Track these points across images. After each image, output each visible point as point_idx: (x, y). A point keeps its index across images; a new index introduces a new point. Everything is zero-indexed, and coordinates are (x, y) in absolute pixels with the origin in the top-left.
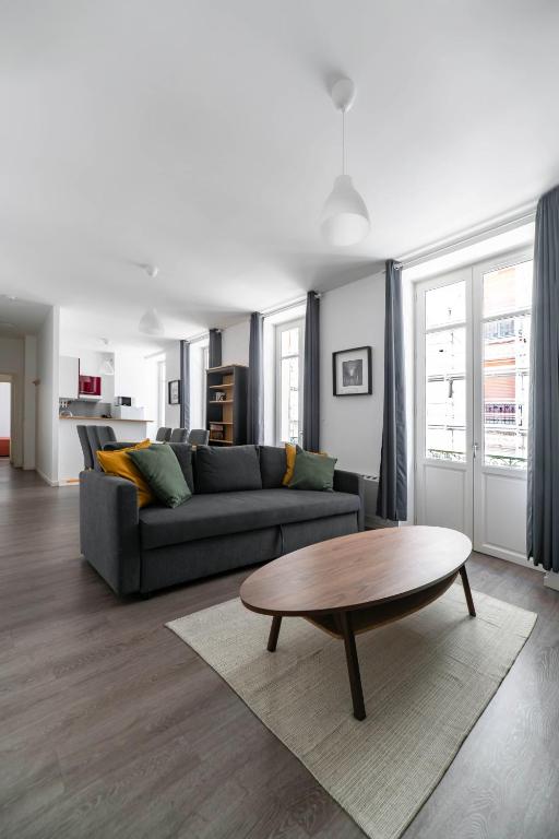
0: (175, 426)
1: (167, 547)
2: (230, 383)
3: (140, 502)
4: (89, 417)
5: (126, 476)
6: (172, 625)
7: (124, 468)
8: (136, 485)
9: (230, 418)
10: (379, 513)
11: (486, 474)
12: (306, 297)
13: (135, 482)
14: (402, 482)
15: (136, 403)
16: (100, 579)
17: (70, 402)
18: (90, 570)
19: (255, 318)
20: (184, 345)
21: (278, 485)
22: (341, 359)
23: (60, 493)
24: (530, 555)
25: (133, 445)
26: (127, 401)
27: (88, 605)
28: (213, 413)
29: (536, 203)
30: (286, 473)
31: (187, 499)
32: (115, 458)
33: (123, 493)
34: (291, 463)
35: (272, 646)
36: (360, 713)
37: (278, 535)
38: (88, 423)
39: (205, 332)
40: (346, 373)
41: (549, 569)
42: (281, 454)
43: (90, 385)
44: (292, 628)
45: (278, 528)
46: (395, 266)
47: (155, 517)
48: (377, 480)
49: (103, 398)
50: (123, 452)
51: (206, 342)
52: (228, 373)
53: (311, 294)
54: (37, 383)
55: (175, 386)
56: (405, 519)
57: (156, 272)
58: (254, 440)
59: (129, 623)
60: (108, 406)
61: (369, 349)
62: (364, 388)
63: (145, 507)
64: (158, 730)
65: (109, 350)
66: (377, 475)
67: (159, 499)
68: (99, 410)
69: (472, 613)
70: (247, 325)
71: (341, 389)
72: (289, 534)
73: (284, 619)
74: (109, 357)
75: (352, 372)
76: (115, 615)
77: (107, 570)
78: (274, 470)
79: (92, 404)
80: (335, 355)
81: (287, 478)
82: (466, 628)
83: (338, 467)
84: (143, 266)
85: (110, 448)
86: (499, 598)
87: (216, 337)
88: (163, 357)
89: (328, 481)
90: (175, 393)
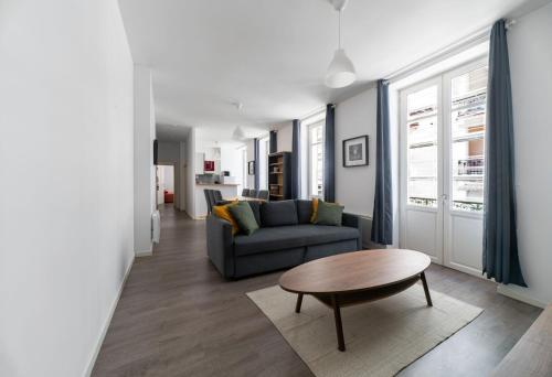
0: (252, 188)
1: (246, 255)
2: (282, 162)
3: (233, 232)
4: (209, 183)
5: (227, 220)
6: (249, 294)
7: (226, 215)
8: (231, 223)
9: (281, 182)
10: (373, 239)
11: (453, 215)
12: (325, 108)
13: (231, 222)
14: (389, 220)
15: (232, 174)
16: (216, 269)
17: (200, 176)
18: (211, 264)
19: (295, 123)
20: (256, 141)
21: (307, 222)
22: (348, 144)
23: (197, 223)
24: (484, 271)
25: (230, 202)
26: (227, 174)
27: (211, 281)
28: (273, 179)
29: (491, 27)
30: (312, 215)
31: (256, 231)
32: (222, 209)
33: (226, 228)
34: (315, 210)
35: (298, 310)
36: (342, 348)
37: (306, 251)
38: (209, 188)
39: (268, 132)
40: (351, 153)
41: (500, 281)
42: (310, 204)
43: (209, 166)
44: (309, 301)
45: (306, 248)
46: (385, 83)
47: (241, 240)
48: (371, 219)
49: (215, 172)
50: (225, 207)
51: (268, 138)
52: (280, 156)
53: (329, 106)
54: (186, 166)
55: (252, 164)
56: (391, 243)
57: (241, 106)
58: (295, 196)
59: (230, 291)
60: (218, 177)
61: (367, 137)
62: (363, 161)
63: (236, 235)
64: (243, 339)
65: (218, 146)
66: (371, 216)
67: (243, 231)
68: (214, 179)
69: (430, 304)
70: (291, 128)
71: (349, 163)
72: (312, 251)
73: (305, 296)
74: (218, 150)
75: (355, 152)
76: (223, 287)
77: (219, 265)
78: (306, 214)
79: (211, 175)
80: (344, 142)
81: (313, 218)
82: (423, 313)
83: (345, 211)
84: (234, 104)
85: (219, 204)
86: (455, 297)
87: (274, 135)
88: (244, 148)
89: (338, 219)
90: (252, 168)
